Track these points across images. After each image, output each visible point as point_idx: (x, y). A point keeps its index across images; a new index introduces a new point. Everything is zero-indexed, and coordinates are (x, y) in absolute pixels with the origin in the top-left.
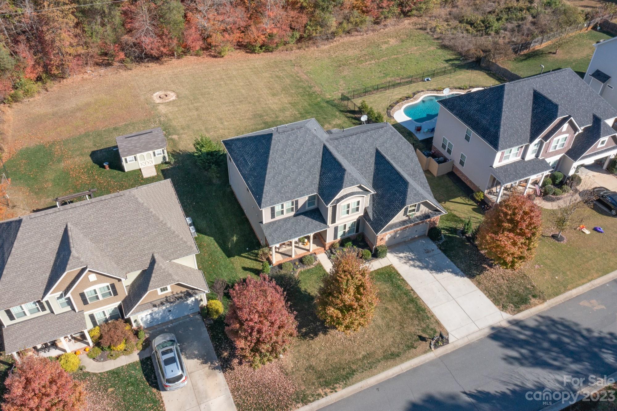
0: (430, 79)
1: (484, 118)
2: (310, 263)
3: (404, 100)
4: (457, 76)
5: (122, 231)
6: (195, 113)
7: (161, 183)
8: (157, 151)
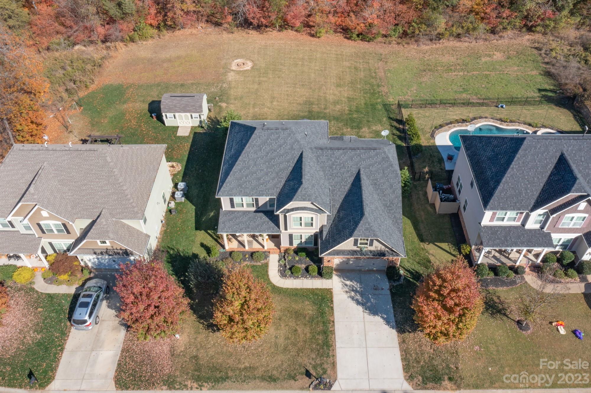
0: (504, 107)
1: (490, 169)
2: (258, 260)
3: (458, 123)
4: (538, 110)
5: (85, 182)
6: (256, 86)
7: (150, 147)
8: (194, 115)
